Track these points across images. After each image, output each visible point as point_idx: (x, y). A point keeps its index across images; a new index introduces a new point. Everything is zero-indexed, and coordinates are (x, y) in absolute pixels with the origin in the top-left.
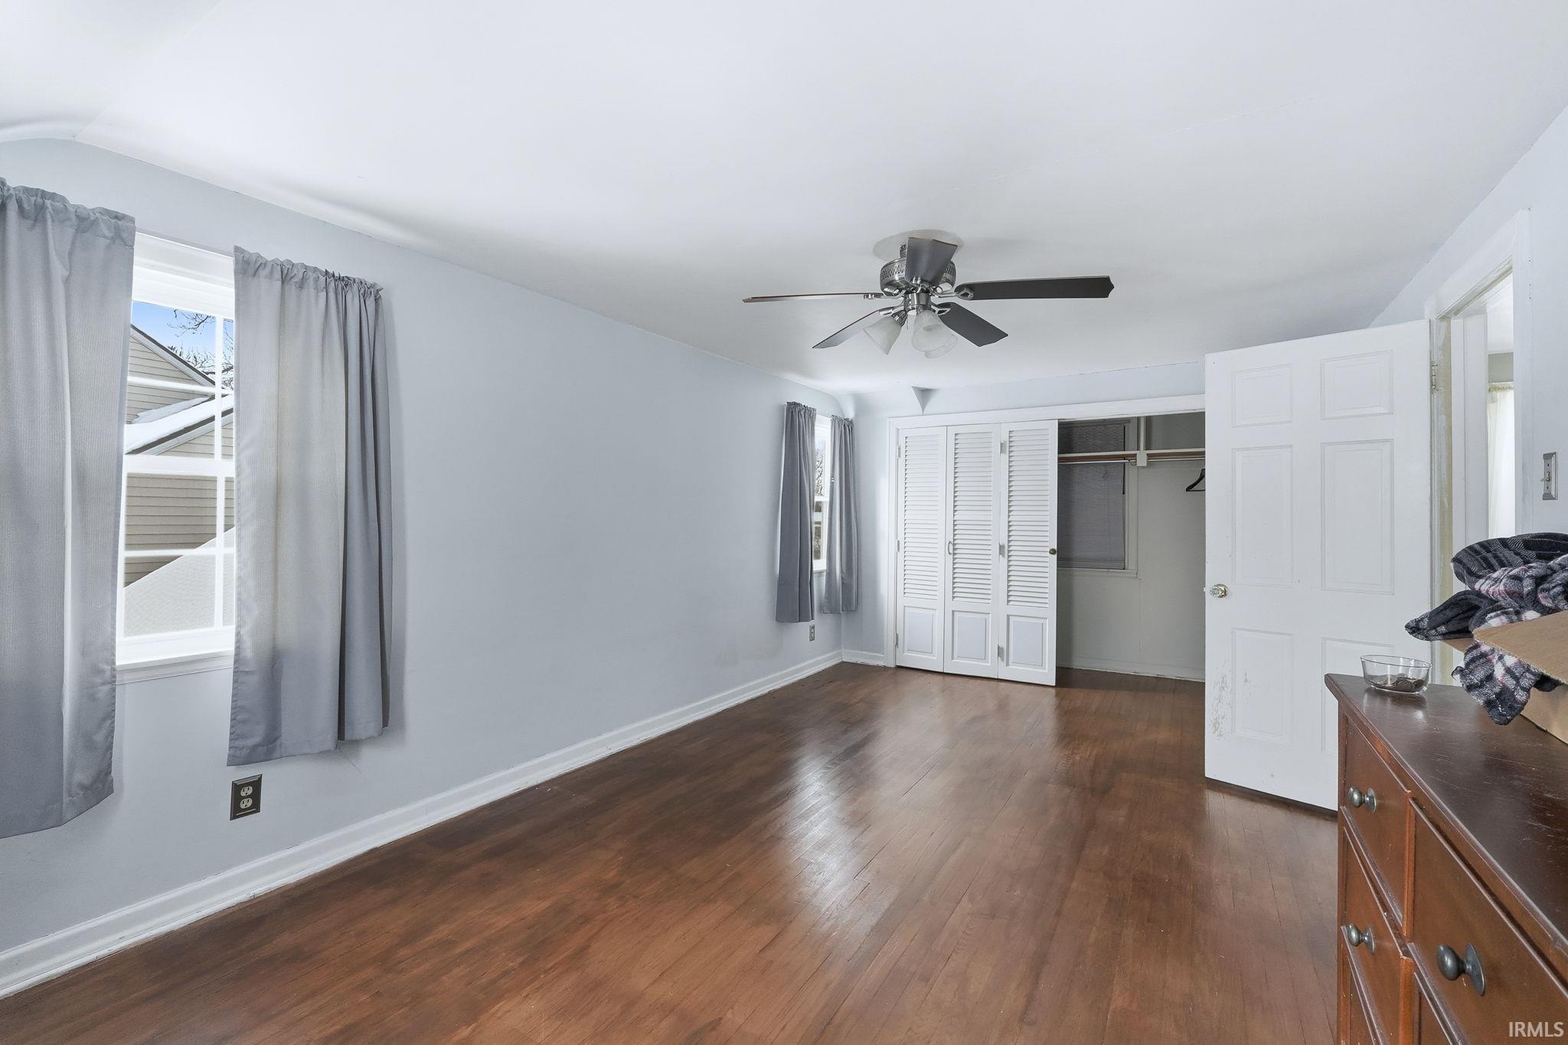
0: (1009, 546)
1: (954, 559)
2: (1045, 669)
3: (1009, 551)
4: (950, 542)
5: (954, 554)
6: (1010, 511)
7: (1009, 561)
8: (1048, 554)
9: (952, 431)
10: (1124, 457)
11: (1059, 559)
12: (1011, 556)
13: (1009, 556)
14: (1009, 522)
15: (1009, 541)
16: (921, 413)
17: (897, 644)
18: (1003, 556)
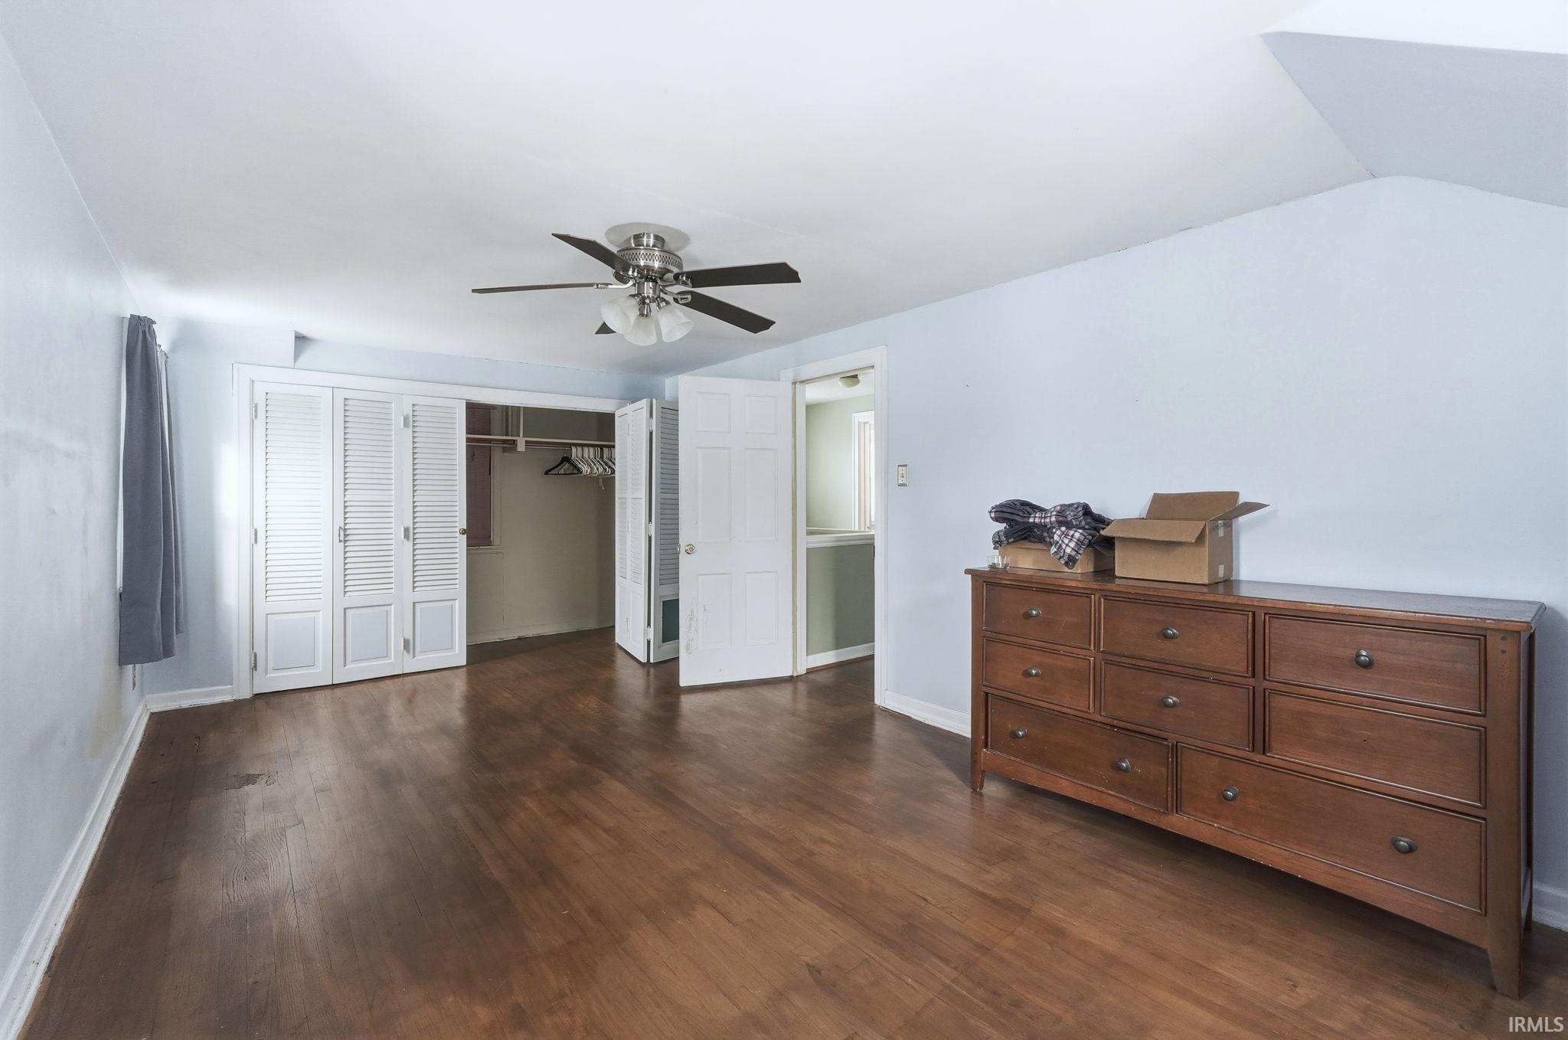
0: (414, 529)
1: (345, 547)
2: (455, 651)
3: (414, 534)
4: (340, 528)
5: (345, 541)
6: (414, 491)
7: (414, 545)
8: (458, 534)
9: (340, 395)
10: (490, 441)
11: (468, 539)
12: (416, 539)
13: (414, 539)
14: (414, 502)
15: (414, 523)
16: (293, 366)
17: (255, 667)
18: (408, 539)
